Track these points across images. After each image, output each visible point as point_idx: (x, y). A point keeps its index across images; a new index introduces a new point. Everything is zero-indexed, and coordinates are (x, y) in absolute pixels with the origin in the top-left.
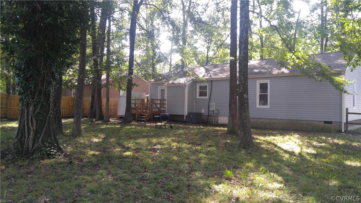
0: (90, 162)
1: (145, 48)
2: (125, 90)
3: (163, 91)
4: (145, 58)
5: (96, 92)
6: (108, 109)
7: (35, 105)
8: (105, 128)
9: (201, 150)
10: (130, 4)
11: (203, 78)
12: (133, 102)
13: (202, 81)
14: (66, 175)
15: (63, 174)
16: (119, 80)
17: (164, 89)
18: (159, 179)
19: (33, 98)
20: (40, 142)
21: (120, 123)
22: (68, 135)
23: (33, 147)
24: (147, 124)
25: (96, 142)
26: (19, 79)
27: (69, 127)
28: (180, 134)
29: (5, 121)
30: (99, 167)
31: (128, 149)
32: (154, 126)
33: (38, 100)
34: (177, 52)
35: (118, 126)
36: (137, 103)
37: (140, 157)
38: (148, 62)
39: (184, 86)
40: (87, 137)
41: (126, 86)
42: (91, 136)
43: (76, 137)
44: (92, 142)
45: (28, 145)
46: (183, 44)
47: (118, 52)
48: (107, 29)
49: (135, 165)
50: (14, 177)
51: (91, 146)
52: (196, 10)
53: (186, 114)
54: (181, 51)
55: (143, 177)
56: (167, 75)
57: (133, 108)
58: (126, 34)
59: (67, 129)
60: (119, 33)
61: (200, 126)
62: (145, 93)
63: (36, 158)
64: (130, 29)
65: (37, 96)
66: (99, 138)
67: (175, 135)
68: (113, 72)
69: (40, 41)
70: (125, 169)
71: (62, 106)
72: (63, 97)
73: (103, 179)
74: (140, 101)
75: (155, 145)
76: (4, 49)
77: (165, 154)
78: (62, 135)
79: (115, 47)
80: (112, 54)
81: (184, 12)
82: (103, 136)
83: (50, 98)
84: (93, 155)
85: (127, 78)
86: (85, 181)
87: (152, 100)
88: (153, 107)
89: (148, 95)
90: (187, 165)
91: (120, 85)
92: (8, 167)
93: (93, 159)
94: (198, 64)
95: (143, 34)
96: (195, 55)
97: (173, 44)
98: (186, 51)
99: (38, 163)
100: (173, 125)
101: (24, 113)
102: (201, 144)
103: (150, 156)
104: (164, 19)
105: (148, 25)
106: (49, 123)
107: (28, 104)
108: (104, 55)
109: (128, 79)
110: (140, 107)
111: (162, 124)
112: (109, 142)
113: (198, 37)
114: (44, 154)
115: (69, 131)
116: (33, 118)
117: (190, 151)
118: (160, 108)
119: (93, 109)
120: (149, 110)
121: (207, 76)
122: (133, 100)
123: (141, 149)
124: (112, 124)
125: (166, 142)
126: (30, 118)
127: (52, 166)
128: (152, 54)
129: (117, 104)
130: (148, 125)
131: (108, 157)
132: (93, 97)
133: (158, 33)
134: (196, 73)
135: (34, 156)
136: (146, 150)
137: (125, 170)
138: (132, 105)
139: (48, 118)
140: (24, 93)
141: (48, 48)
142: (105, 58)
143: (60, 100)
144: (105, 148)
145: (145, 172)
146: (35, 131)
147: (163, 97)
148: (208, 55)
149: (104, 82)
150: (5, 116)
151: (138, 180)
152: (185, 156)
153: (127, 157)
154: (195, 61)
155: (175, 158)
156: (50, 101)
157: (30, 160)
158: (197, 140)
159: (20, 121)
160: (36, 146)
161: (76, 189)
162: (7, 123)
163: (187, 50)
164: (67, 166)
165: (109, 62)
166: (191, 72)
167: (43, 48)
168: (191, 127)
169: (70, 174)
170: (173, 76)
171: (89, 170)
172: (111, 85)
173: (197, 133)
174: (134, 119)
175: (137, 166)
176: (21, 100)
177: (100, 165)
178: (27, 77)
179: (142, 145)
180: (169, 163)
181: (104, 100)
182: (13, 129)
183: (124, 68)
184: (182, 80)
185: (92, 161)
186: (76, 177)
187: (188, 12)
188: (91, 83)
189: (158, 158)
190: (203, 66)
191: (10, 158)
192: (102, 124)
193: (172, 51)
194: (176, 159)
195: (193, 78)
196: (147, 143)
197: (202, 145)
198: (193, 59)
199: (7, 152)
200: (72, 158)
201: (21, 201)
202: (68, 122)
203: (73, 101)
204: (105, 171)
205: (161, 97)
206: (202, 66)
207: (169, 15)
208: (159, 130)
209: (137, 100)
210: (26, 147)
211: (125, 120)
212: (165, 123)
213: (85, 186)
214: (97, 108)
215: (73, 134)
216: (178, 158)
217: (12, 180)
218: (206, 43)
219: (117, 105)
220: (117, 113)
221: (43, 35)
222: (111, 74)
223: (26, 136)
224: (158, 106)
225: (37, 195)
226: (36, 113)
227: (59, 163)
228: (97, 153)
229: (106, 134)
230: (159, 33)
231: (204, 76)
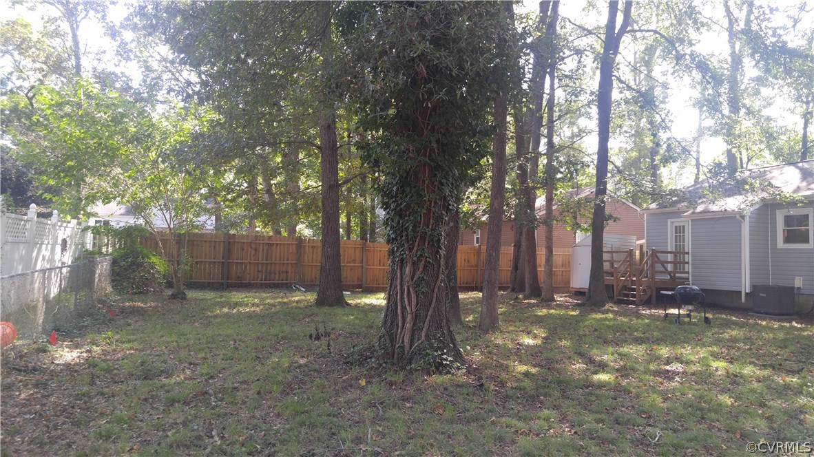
0: (521, 389)
1: (633, 132)
2: (587, 230)
3: (680, 230)
4: (634, 154)
5: (524, 236)
6: (550, 273)
7: (414, 263)
8: (546, 315)
9: (801, 386)
10: (597, 36)
11: (795, 195)
12: (606, 257)
13: (793, 204)
14: (473, 413)
15: (468, 410)
16: (573, 210)
17: (684, 227)
18: (687, 448)
19: (411, 250)
20: (423, 338)
21: (578, 305)
22: (470, 327)
23: (411, 348)
24: (643, 310)
25: (528, 346)
26: (388, 213)
27: (470, 309)
28: (734, 340)
29: (359, 292)
30: (541, 402)
31: (602, 367)
32: (659, 316)
33: (419, 253)
34: (716, 133)
35: (574, 313)
36: (615, 261)
37: (634, 388)
38: (641, 163)
39: (738, 216)
40: (509, 333)
41: (590, 221)
42: (517, 331)
43: (486, 331)
44: (520, 345)
45: (403, 342)
46: (731, 112)
47: (571, 146)
48: (546, 97)
49: (623, 407)
50: (381, 403)
51: (519, 353)
52: (770, 25)
53: (746, 287)
54: (728, 131)
55: (645, 436)
56: (690, 192)
57: (607, 272)
58: (589, 104)
59: (468, 313)
60: (572, 104)
61: (790, 322)
62: (635, 237)
63: (416, 370)
64: (599, 91)
65: (418, 245)
66: (535, 337)
67: (717, 342)
68: (561, 192)
69: (424, 137)
70: (601, 413)
71: (459, 266)
72: (460, 247)
73: (552, 431)
74: (623, 257)
75: (668, 363)
76: (364, 159)
77: (697, 387)
78: (459, 326)
79: (562, 135)
80: (558, 151)
81: (732, 35)
82: (542, 333)
83: (441, 248)
84: (526, 374)
85: (593, 204)
86: (513, 430)
87: (654, 254)
88: (656, 269)
89: (643, 241)
90: (763, 424)
91: (575, 218)
92: (371, 383)
93: (527, 383)
94: (777, 158)
95: (629, 99)
96: (769, 137)
97: (703, 117)
98: (740, 129)
99: (420, 380)
100: (710, 316)
101: (397, 279)
102: (801, 370)
103: (658, 388)
104: (679, 58)
105: (639, 79)
106: (438, 301)
107: (402, 260)
108: (541, 155)
109: (596, 204)
110: (623, 269)
111: (681, 312)
112: (556, 348)
113: (776, 91)
114: (430, 364)
115: (471, 318)
116: (411, 289)
117: (769, 387)
118: (675, 272)
119: (518, 272)
120: (647, 277)
121: (809, 189)
122: (606, 252)
123: (633, 369)
124: (560, 306)
125: (697, 357)
126: (406, 289)
127: (446, 389)
128: (650, 145)
129: (569, 262)
130: (644, 312)
131: (559, 382)
132: (517, 246)
133: (662, 93)
134: (774, 182)
135: (413, 366)
136: (645, 373)
137: (600, 416)
138: (604, 263)
139: (436, 290)
140: (396, 239)
141: (436, 151)
142: (543, 161)
143: (455, 252)
144: (550, 361)
145: (650, 425)
146: (414, 314)
147: (680, 245)
148: (808, 134)
149: (540, 214)
150: (359, 283)
151: (632, 442)
152: (752, 397)
153: (602, 385)
154: (766, 153)
155: (727, 400)
156: (440, 256)
157: (406, 372)
158: (786, 360)
159: (389, 293)
160: (416, 344)
161: (496, 446)
162: (362, 297)
163: (743, 126)
164: (474, 394)
165: (551, 170)
166: (758, 182)
167: (428, 150)
168: (764, 323)
169: (482, 412)
170: (706, 192)
171: (520, 408)
172: (557, 221)
173: (786, 340)
174: (611, 299)
175: (627, 408)
176: (392, 252)
177: (542, 397)
178: (401, 209)
179: (636, 361)
180: (709, 410)
181: (541, 254)
182: (373, 308)
183: (582, 180)
184: (732, 204)
185: (525, 389)
186: (494, 418)
187: (747, 32)
188: (513, 216)
189: (677, 394)
190: (795, 164)
191: (374, 365)
192: (538, 306)
193: (701, 133)
194: (730, 403)
195: (765, 195)
196: (647, 357)
197: (803, 375)
198: (763, 146)
199: (368, 354)
200: (484, 377)
201: (397, 453)
202: (468, 299)
203: (478, 255)
204: (555, 412)
205: (676, 245)
206: (790, 164)
207: (693, 48)
208: (674, 328)
209: (617, 252)
210: (399, 347)
211: (589, 299)
212: (690, 311)
213: (513, 442)
214: (527, 270)
215: (480, 325)
216: (735, 401)
217: (378, 408)
218: (798, 104)
219: (569, 266)
220: (569, 282)
221: (428, 124)
222: (556, 195)
223: (400, 325)
224: (670, 267)
225: (424, 446)
226: (415, 278)
227: (458, 386)
228: (534, 370)
229: (549, 329)
230: (666, 93)
231: (798, 189)
